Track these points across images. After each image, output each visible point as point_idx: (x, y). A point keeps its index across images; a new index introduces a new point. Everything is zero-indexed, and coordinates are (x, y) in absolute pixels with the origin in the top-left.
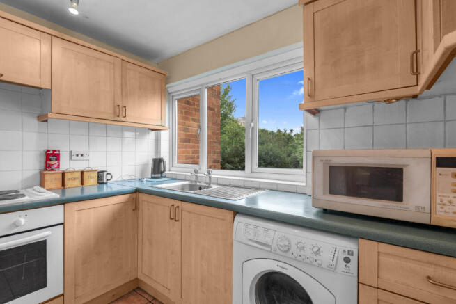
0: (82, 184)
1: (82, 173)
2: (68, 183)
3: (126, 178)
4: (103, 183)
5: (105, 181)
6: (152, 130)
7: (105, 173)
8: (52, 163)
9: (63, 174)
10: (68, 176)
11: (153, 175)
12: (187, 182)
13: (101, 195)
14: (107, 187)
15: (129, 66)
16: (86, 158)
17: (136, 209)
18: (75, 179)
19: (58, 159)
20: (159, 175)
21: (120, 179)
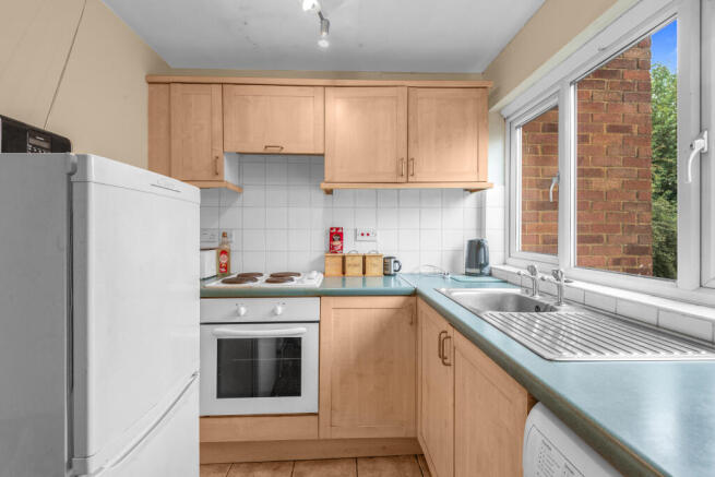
0: (364, 273)
1: (364, 258)
2: (349, 270)
3: (424, 270)
4: (390, 275)
5: (393, 272)
6: (472, 191)
7: (393, 260)
8: (335, 243)
9: (344, 258)
10: (348, 261)
11: (469, 270)
12: (517, 291)
13: (386, 291)
14: (395, 280)
15: (421, 93)
16: (373, 238)
17: (414, 322)
18: (355, 265)
19: (341, 239)
20: (477, 271)
21: (416, 272)
